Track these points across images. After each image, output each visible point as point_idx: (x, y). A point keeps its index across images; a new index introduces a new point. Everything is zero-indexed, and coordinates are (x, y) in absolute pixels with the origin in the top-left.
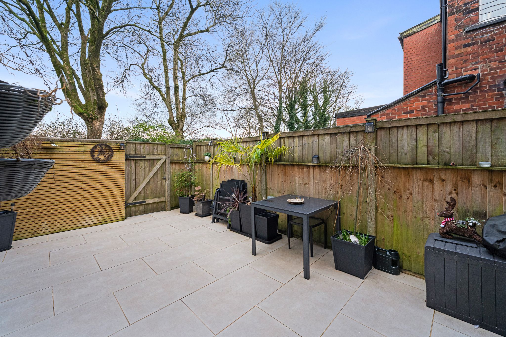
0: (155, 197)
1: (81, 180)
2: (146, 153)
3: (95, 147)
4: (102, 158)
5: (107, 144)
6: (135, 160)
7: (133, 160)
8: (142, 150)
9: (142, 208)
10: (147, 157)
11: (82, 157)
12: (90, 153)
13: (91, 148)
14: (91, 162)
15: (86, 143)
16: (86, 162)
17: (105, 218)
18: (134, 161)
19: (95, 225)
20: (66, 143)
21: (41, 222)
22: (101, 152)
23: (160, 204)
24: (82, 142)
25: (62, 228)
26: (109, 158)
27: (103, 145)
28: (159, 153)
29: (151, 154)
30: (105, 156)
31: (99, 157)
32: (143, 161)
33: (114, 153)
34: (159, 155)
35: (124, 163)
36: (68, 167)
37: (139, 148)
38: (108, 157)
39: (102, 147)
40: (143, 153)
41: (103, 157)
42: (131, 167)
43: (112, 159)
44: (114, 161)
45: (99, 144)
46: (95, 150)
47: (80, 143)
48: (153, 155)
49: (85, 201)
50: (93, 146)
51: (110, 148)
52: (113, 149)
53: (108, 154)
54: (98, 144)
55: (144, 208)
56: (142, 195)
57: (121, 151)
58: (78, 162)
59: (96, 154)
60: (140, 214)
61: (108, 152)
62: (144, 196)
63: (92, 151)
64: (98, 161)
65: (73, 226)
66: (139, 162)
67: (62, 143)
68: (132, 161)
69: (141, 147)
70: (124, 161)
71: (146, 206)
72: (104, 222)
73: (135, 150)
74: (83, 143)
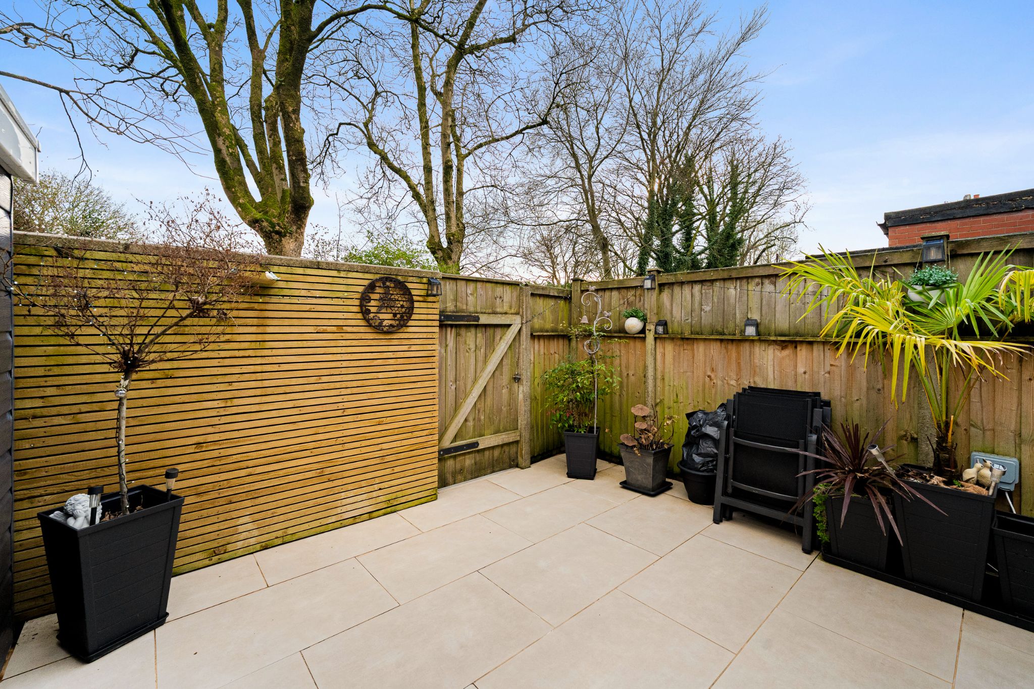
0: (497, 432)
1: (338, 385)
2: (479, 310)
3: (371, 287)
4: (386, 318)
5: (399, 278)
6: (456, 326)
7: (451, 326)
8: (471, 298)
9: (469, 461)
10: (484, 320)
11: (340, 315)
12: (357, 302)
13: (361, 289)
14: (362, 329)
15: (351, 275)
16: (349, 329)
17: (394, 496)
18: (454, 330)
19: (371, 516)
20: (300, 271)
21: (234, 514)
22: (386, 302)
23: (506, 449)
24: (339, 271)
25: (290, 531)
26: (404, 319)
27: (391, 280)
28: (506, 308)
29: (490, 311)
30: (395, 315)
31: (382, 316)
32: (473, 330)
33: (416, 305)
34: (506, 313)
35: (436, 336)
36: (305, 344)
37: (464, 295)
38: (402, 317)
39: (388, 287)
40: (472, 309)
41: (390, 316)
42: (447, 346)
43: (411, 323)
44: (414, 328)
45: (381, 279)
46: (373, 296)
47: (335, 273)
48: (495, 313)
49: (347, 446)
50: (366, 283)
51: (407, 292)
52: (414, 292)
53: (402, 306)
54: (378, 276)
55: (473, 462)
56: (471, 424)
57: (430, 299)
58: (329, 329)
59: (373, 306)
60: (465, 480)
61: (401, 303)
62: (474, 426)
63: (364, 299)
64: (378, 328)
65: (317, 523)
66: (463, 331)
67: (289, 270)
68: (449, 330)
69: (469, 292)
70: (437, 330)
71: (478, 457)
72: (390, 508)
73: (456, 300)
74: (342, 274)
